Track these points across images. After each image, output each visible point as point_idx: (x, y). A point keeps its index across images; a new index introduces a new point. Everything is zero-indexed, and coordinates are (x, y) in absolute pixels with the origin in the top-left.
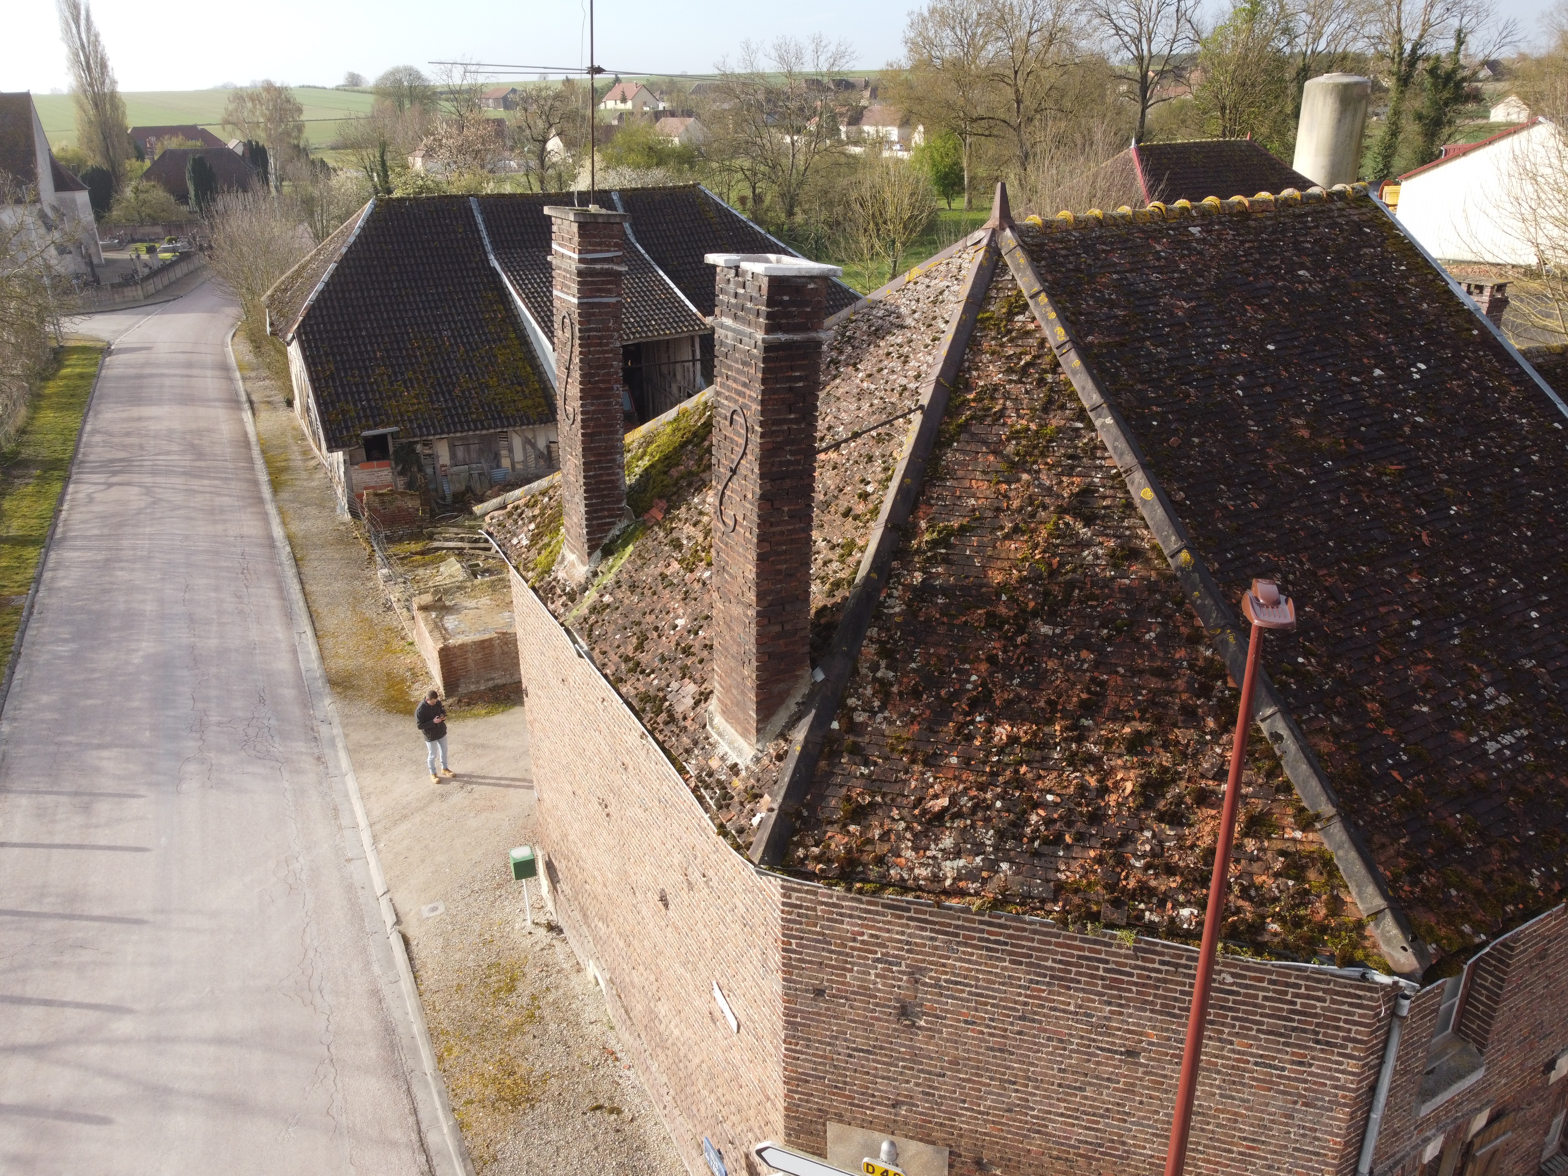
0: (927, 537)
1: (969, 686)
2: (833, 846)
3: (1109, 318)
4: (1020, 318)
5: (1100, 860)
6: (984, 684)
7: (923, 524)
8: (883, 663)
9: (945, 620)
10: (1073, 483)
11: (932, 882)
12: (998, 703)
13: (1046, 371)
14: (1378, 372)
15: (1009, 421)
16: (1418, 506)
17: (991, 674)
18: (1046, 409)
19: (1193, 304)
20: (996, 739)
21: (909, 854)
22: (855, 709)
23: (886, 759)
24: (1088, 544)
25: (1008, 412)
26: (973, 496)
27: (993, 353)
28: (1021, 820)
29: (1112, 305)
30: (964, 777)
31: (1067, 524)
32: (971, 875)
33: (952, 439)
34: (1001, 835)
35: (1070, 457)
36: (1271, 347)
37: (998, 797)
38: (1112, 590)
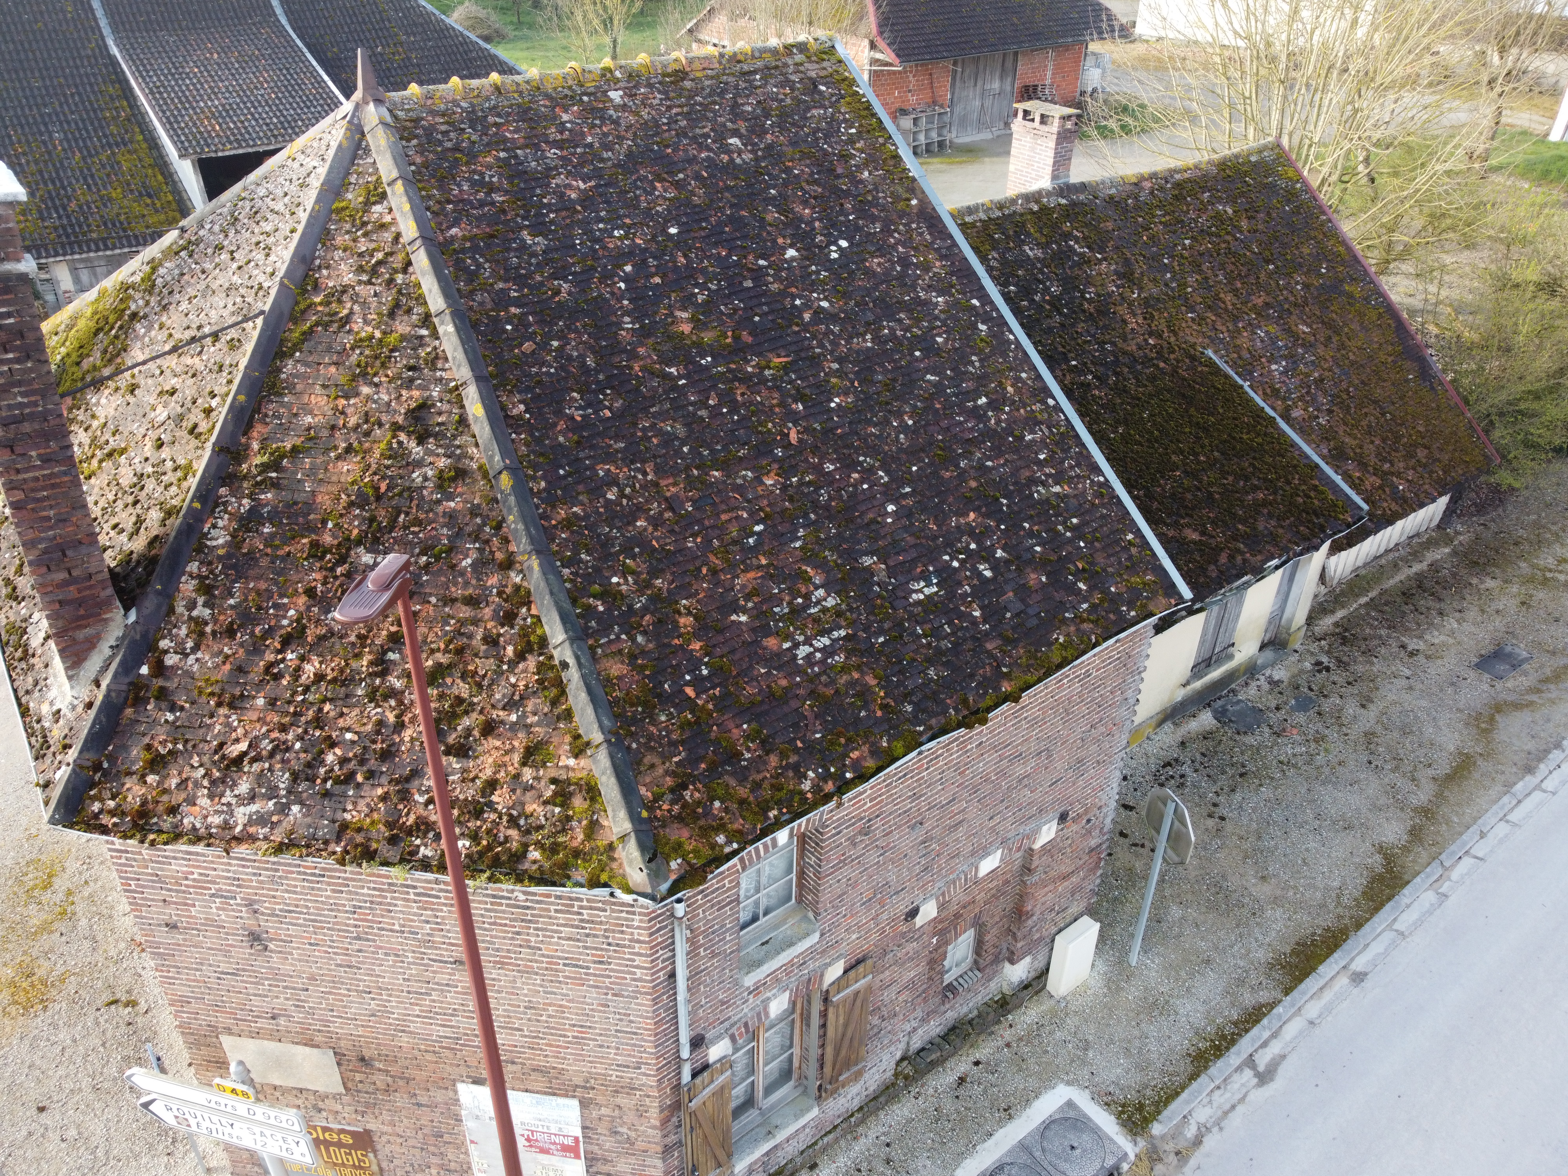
0: (258, 460)
1: (285, 622)
2: (129, 799)
3: (482, 204)
4: (377, 208)
5: (384, 798)
6: (298, 621)
7: (255, 446)
8: (201, 601)
9: (269, 550)
10: (411, 398)
11: (224, 829)
12: (309, 639)
13: (396, 271)
14: (791, 253)
15: (356, 328)
16: (796, 401)
17: (308, 609)
18: (392, 314)
19: (593, 183)
20: (304, 677)
21: (204, 802)
22: (166, 652)
23: (193, 703)
24: (419, 464)
25: (355, 317)
26: (311, 413)
27: (345, 250)
28: (318, 759)
29: (491, 189)
30: (268, 719)
31: (400, 443)
32: (262, 820)
33: (296, 347)
34: (295, 778)
35: (410, 368)
36: (673, 231)
37: (300, 738)
38: (436, 514)
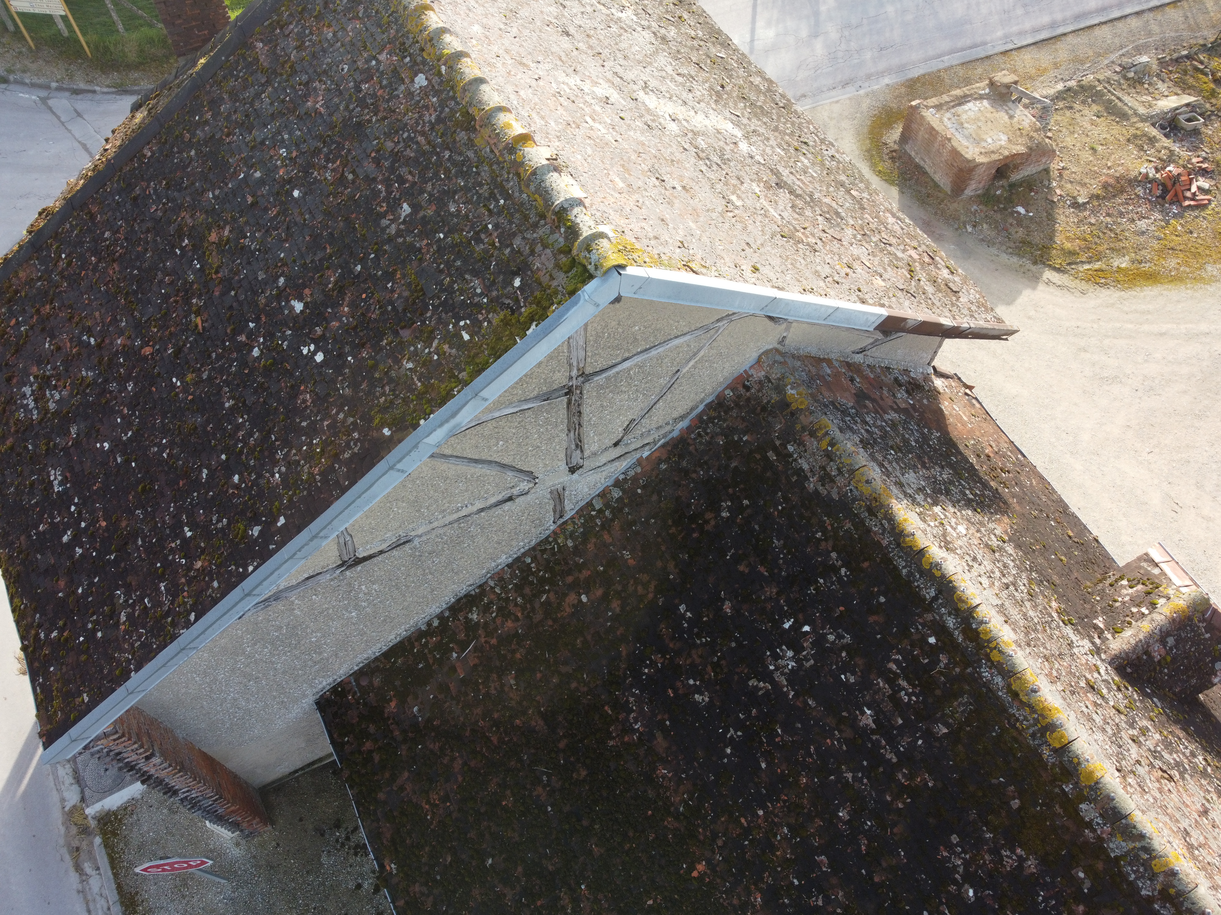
16: (174, 346)
19: (323, 111)
36: (296, 193)
